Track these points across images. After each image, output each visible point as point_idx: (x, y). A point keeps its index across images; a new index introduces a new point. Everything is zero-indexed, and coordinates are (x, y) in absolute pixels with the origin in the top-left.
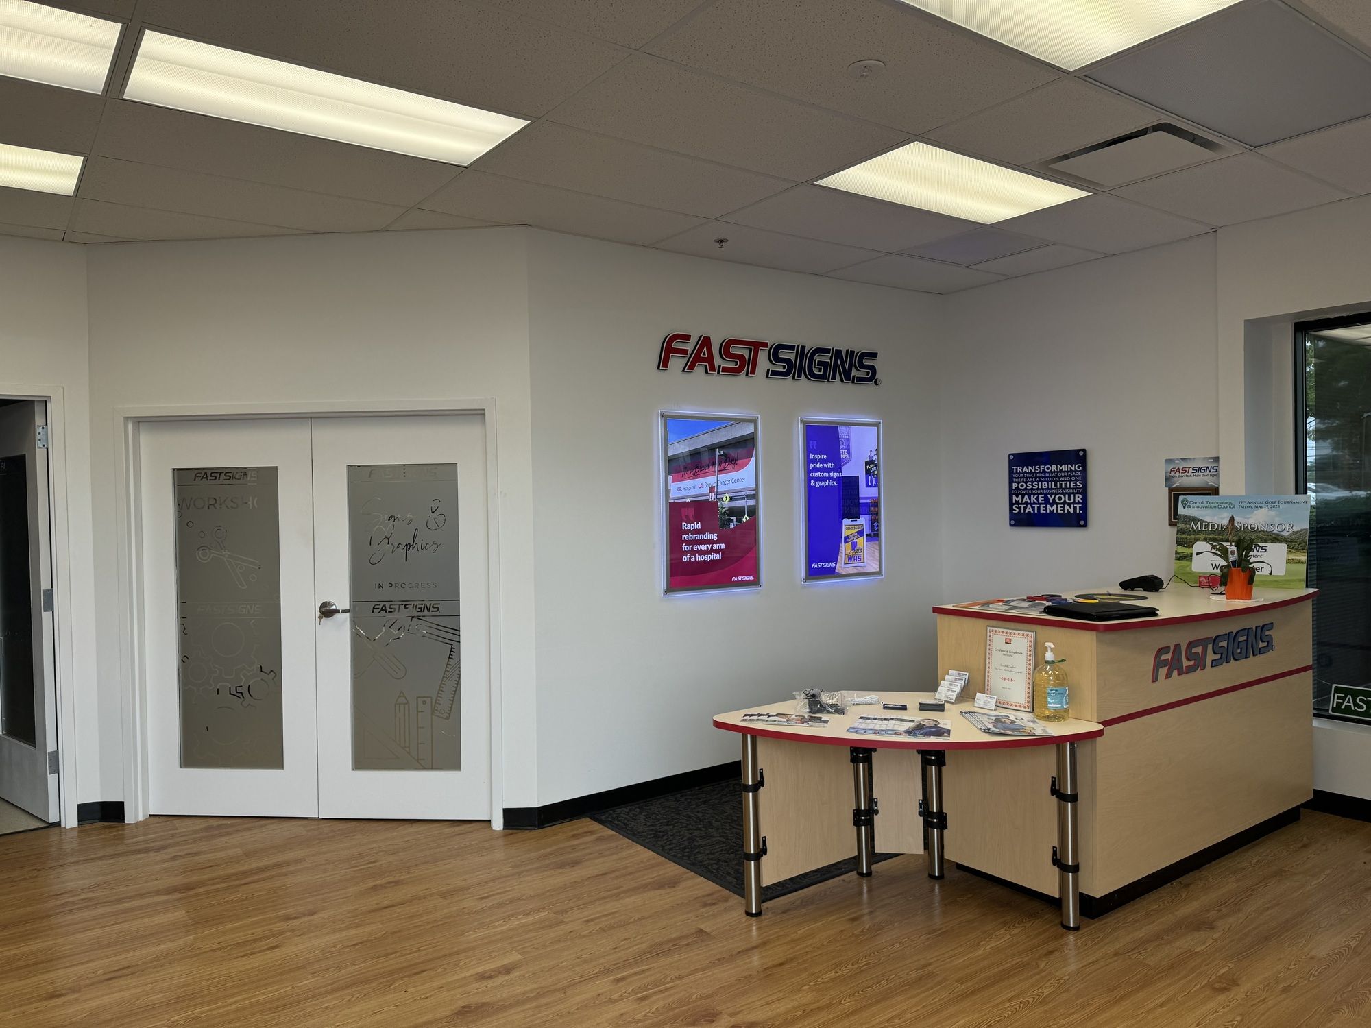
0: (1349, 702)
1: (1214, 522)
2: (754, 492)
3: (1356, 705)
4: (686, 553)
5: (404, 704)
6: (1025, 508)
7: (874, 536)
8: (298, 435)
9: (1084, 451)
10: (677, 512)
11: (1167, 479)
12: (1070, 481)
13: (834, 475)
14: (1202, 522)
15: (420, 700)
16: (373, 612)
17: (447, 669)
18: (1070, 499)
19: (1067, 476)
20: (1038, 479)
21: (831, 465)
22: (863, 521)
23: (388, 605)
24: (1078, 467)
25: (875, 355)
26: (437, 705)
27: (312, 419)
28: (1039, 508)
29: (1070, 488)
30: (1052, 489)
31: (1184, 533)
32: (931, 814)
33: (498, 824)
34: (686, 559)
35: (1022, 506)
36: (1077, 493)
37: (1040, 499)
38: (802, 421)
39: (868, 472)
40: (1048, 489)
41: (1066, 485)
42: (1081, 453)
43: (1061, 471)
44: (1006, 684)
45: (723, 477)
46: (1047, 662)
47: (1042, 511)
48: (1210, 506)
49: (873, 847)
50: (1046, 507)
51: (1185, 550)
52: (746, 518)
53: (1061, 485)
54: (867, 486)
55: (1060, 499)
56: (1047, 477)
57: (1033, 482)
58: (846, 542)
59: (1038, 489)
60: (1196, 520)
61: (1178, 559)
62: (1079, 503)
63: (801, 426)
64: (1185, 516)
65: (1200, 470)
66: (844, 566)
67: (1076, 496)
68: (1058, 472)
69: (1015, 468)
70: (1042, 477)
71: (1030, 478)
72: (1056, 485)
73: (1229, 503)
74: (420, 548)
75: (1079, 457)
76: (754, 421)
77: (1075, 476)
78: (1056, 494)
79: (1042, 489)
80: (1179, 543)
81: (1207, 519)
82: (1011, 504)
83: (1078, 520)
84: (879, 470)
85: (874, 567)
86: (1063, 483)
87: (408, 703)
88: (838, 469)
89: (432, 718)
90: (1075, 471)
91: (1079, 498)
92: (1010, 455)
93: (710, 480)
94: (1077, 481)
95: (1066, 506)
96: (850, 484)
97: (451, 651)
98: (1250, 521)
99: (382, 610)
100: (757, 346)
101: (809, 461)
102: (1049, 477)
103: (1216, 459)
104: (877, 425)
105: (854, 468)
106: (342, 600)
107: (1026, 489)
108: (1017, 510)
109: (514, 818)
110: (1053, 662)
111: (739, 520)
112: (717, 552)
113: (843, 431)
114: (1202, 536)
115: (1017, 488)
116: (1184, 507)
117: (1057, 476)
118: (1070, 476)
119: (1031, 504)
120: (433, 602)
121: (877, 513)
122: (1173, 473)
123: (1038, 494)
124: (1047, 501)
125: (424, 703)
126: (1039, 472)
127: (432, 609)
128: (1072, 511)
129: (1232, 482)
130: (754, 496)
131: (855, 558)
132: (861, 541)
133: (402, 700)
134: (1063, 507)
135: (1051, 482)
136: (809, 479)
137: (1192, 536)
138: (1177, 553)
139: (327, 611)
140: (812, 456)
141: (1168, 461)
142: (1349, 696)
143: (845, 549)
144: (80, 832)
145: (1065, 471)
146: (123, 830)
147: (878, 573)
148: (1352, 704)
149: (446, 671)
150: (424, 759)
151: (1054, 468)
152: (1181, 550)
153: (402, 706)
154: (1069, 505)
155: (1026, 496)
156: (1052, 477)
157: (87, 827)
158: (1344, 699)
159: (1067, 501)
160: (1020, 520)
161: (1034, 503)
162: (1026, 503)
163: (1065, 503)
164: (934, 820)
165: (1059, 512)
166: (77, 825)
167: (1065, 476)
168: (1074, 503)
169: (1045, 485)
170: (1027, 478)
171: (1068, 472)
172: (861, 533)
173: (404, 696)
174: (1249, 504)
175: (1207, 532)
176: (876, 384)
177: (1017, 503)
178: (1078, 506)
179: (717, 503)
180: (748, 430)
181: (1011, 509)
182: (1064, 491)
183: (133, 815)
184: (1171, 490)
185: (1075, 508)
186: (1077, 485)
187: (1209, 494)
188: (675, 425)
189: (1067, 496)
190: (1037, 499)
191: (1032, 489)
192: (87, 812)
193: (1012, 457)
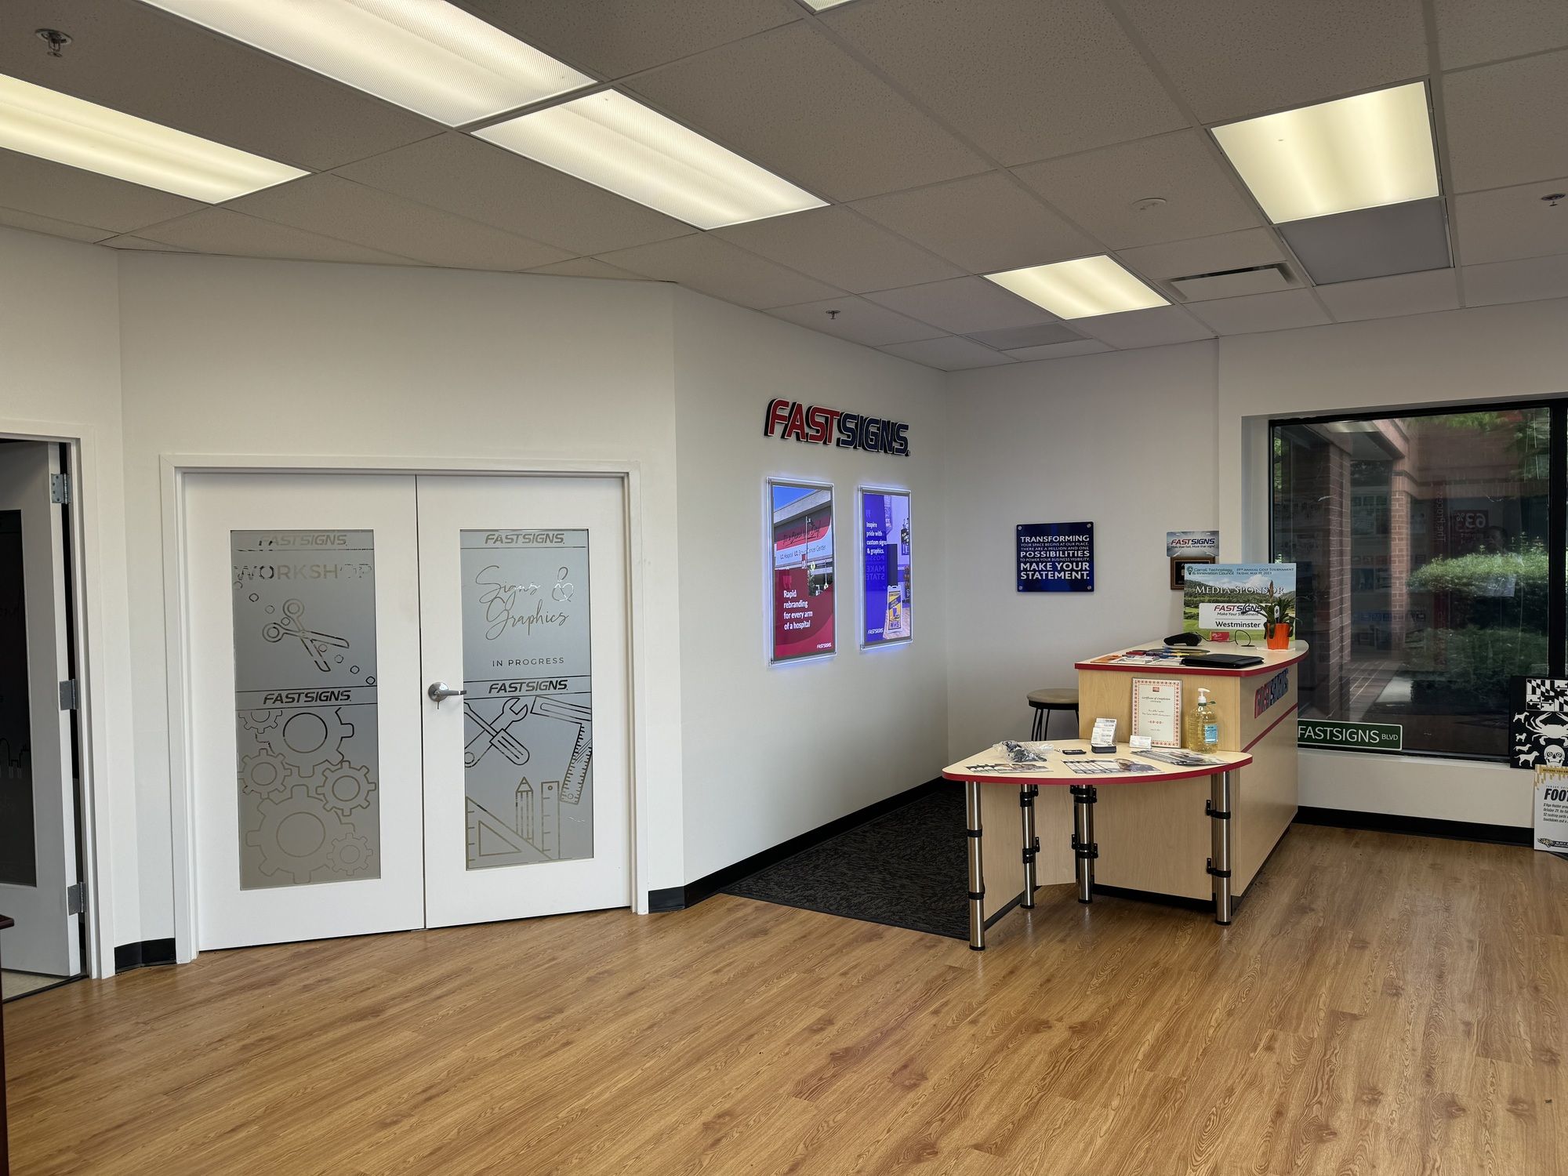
0: (1310, 732)
1: (1216, 586)
2: (831, 560)
3: (1315, 734)
4: (786, 621)
5: (527, 792)
6: (1033, 575)
7: (907, 603)
8: (400, 496)
9: (1092, 523)
10: (783, 580)
11: (1169, 549)
12: (1078, 550)
13: (882, 543)
14: (1206, 586)
15: (546, 786)
16: (490, 692)
17: (576, 750)
18: (1077, 567)
19: (1075, 546)
20: (1045, 547)
21: (880, 534)
22: (900, 587)
23: (507, 684)
24: (1086, 538)
25: (906, 427)
26: (564, 789)
27: (417, 476)
28: (1047, 575)
29: (1078, 557)
30: (1059, 557)
31: (1191, 596)
32: (1083, 846)
33: (643, 908)
34: (786, 627)
35: (1030, 573)
36: (1085, 561)
37: (1048, 566)
38: (862, 490)
39: (903, 541)
40: (1056, 557)
41: (1073, 554)
42: (1089, 526)
43: (1069, 541)
44: (1154, 727)
45: (813, 544)
46: (1200, 705)
47: (1050, 578)
48: (1214, 572)
49: (1035, 881)
50: (1054, 574)
51: (1193, 611)
52: (826, 586)
53: (1069, 554)
54: (903, 554)
55: (1068, 566)
56: (1055, 546)
57: (1041, 551)
58: (890, 609)
59: (1046, 557)
60: (1200, 585)
61: (1187, 618)
62: (1086, 570)
63: (860, 495)
64: (1191, 582)
65: (1199, 542)
66: (888, 631)
67: (1084, 564)
68: (1065, 542)
69: (1023, 538)
70: (1050, 547)
71: (1038, 547)
72: (1064, 554)
73: (1229, 570)
74: (544, 619)
75: (1085, 529)
76: (830, 489)
77: (1082, 546)
78: (1064, 562)
79: (1050, 557)
80: (1187, 604)
81: (1211, 584)
82: (1019, 571)
83: (1084, 585)
84: (909, 538)
85: (906, 634)
86: (1071, 552)
87: (532, 791)
88: (884, 538)
89: (559, 804)
90: (1083, 541)
91: (1086, 566)
92: (1018, 526)
93: (801, 548)
94: (1084, 550)
95: (1074, 573)
96: (890, 550)
97: (580, 731)
98: (1247, 586)
99: (500, 689)
100: (833, 413)
101: (866, 529)
102: (1058, 546)
103: (1215, 533)
104: (907, 495)
105: (893, 538)
106: (452, 679)
107: (1034, 557)
108: (1025, 577)
109: (660, 900)
110: (1205, 704)
111: (822, 588)
112: (807, 619)
113: (886, 498)
114: (1207, 598)
115: (1025, 557)
116: (1190, 574)
117: (1065, 546)
118: (1078, 546)
119: (1039, 571)
120: (559, 680)
121: (908, 580)
122: (1174, 544)
123: (1046, 562)
124: (1054, 569)
125: (550, 788)
126: (1048, 542)
127: (558, 686)
128: (1079, 577)
129: (1231, 552)
130: (831, 564)
131: (895, 625)
132: (899, 606)
133: (525, 787)
134: (1071, 574)
135: (1059, 551)
136: (866, 547)
137: (1198, 599)
138: (1185, 613)
139: (436, 695)
140: (869, 525)
141: (1170, 534)
142: (1310, 728)
143: (889, 614)
144: (118, 983)
145: (1073, 542)
146: (175, 975)
147: (909, 638)
148: (1312, 734)
149: (574, 752)
150: (549, 850)
151: (1062, 538)
152: (1188, 610)
153: (524, 794)
154: (1077, 572)
155: (1034, 564)
156: (1060, 546)
157: (129, 974)
158: (1306, 730)
159: (1075, 568)
160: (1028, 586)
161: (1042, 570)
162: (1034, 570)
163: (1072, 570)
164: (1084, 850)
165: (1067, 578)
166: (114, 974)
167: (1073, 546)
168: (1081, 570)
169: (1053, 554)
170: (1035, 547)
171: (1075, 542)
172: (898, 600)
173: (527, 783)
174: (1244, 571)
175: (1210, 595)
176: (907, 455)
177: (1025, 570)
178: (1085, 573)
179: (807, 570)
180: (823, 498)
181: (1019, 576)
182: (1072, 559)
183: (185, 954)
184: (1172, 559)
185: (1082, 575)
186: (1084, 554)
187: (1207, 563)
188: (781, 492)
189: (1074, 564)
190: (1045, 566)
191: (1040, 557)
192: (126, 956)
193: (1020, 528)
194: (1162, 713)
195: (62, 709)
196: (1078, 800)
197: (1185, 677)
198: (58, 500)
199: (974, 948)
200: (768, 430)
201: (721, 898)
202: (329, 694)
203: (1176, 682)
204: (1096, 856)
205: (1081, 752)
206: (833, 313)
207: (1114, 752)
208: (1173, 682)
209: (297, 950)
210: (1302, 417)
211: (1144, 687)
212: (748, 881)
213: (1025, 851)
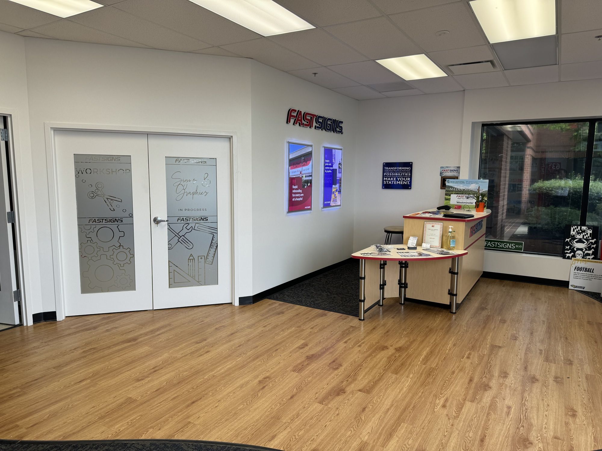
0: (489, 244)
1: (458, 188)
2: (311, 174)
3: (491, 245)
4: (293, 197)
5: (192, 259)
6: (388, 182)
7: (340, 192)
8: (142, 142)
9: (412, 163)
10: (292, 181)
11: (441, 173)
12: (406, 173)
13: (331, 168)
14: (454, 188)
15: (200, 258)
16: (178, 221)
17: (211, 244)
18: (405, 179)
19: (405, 171)
20: (394, 172)
21: (330, 164)
22: (337, 186)
23: (184, 218)
24: (409, 168)
25: (342, 122)
26: (207, 259)
27: (148, 134)
28: (394, 182)
29: (406, 176)
30: (399, 176)
31: (448, 191)
32: (402, 284)
33: (237, 303)
34: (293, 200)
35: (387, 182)
36: (408, 177)
37: (394, 179)
38: (324, 147)
39: (339, 168)
40: (397, 176)
41: (404, 174)
42: (411, 163)
43: (403, 169)
44: (432, 240)
45: (304, 168)
46: (449, 232)
48: (457, 183)
49: (384, 296)
50: (396, 182)
51: (448, 197)
52: (309, 184)
53: (402, 174)
54: (339, 173)
55: (402, 179)
56: (397, 171)
57: (392, 173)
58: (333, 194)
59: (394, 175)
60: (452, 187)
61: (446, 200)
62: (409, 181)
63: (323, 148)
64: (448, 186)
65: (452, 171)
66: (332, 203)
67: (408, 178)
68: (402, 170)
69: (385, 168)
70: (395, 171)
71: (391, 171)
72: (401, 174)
73: (463, 182)
74: (199, 194)
75: (409, 165)
76: (311, 146)
77: (408, 171)
78: (400, 178)
79: (395, 175)
80: (446, 195)
81: (456, 187)
82: (383, 181)
83: (408, 187)
84: (342, 167)
85: (338, 203)
86: (403, 174)
87: (194, 259)
88: (332, 166)
89: (205, 265)
90: (408, 170)
91: (409, 179)
92: (384, 163)
93: (300, 169)
94: (408, 173)
95: (404, 182)
96: (334, 171)
97: (213, 237)
98: (469, 188)
99: (182, 220)
100: (314, 115)
101: (325, 163)
102: (398, 171)
103: (459, 167)
104: (341, 149)
105: (336, 167)
106: (163, 215)
107: (389, 175)
108: (385, 183)
109: (243, 301)
110: (451, 232)
111: (307, 185)
112: (301, 197)
113: (333, 150)
114: (454, 192)
115: (386, 175)
116: (448, 183)
117: (401, 171)
118: (406, 171)
119: (391, 181)
120: (205, 217)
121: (341, 183)
122: (443, 171)
123: (394, 177)
124: (397, 180)
125: (201, 258)
126: (395, 170)
127: (204, 220)
128: (406, 183)
129: (464, 175)
130: (311, 176)
131: (335, 201)
132: (337, 193)
133: (191, 258)
135: (399, 173)
136: (325, 169)
137: (451, 192)
138: (445, 198)
139: (157, 221)
140: (326, 161)
141: (441, 167)
142: (489, 242)
143: (333, 196)
144: (34, 328)
145: (404, 170)
146: (56, 325)
147: (340, 205)
148: (490, 245)
149: (211, 245)
150: (201, 281)
151: (400, 168)
152: (447, 197)
153: (191, 260)
154: (405, 181)
155: (389, 178)
156: (399, 171)
157: (38, 324)
158: (488, 243)
159: (404, 180)
160: (386, 186)
161: (392, 180)
162: (389, 181)
163: (404, 181)
164: (403, 285)
165: (401, 184)
166: (32, 324)
167: (404, 171)
168: (407, 181)
169: (396, 174)
170: (390, 172)
171: (405, 170)
172: (337, 190)
173: (192, 256)
174: (469, 182)
175: (455, 191)
176: (342, 134)
177: (386, 180)
178: (408, 182)
179: (302, 178)
180: (309, 150)
181: (383, 182)
182: (404, 176)
183: (60, 317)
184: (442, 177)
185: (407, 183)
186: (408, 174)
187: (455, 179)
188: (293, 146)
189: (404, 178)
190: (393, 179)
191: (391, 175)
192: (37, 318)
193: (384, 164)
194: (435, 235)
195: (8, 223)
196: (401, 267)
197: (444, 222)
198: (4, 139)
199: (360, 320)
200: (288, 121)
201: (266, 300)
202: (114, 220)
203: (441, 223)
204: (407, 287)
205: (404, 249)
206: (315, 74)
207: (416, 249)
208: (439, 223)
209: (104, 317)
210: (495, 123)
211: (429, 225)
212: (277, 295)
213: (381, 285)
